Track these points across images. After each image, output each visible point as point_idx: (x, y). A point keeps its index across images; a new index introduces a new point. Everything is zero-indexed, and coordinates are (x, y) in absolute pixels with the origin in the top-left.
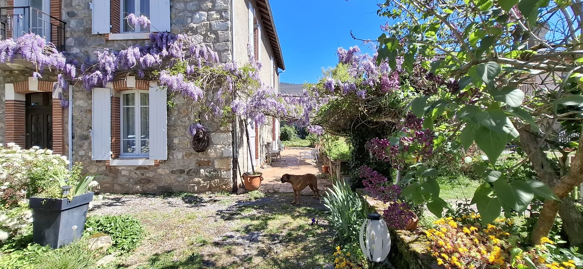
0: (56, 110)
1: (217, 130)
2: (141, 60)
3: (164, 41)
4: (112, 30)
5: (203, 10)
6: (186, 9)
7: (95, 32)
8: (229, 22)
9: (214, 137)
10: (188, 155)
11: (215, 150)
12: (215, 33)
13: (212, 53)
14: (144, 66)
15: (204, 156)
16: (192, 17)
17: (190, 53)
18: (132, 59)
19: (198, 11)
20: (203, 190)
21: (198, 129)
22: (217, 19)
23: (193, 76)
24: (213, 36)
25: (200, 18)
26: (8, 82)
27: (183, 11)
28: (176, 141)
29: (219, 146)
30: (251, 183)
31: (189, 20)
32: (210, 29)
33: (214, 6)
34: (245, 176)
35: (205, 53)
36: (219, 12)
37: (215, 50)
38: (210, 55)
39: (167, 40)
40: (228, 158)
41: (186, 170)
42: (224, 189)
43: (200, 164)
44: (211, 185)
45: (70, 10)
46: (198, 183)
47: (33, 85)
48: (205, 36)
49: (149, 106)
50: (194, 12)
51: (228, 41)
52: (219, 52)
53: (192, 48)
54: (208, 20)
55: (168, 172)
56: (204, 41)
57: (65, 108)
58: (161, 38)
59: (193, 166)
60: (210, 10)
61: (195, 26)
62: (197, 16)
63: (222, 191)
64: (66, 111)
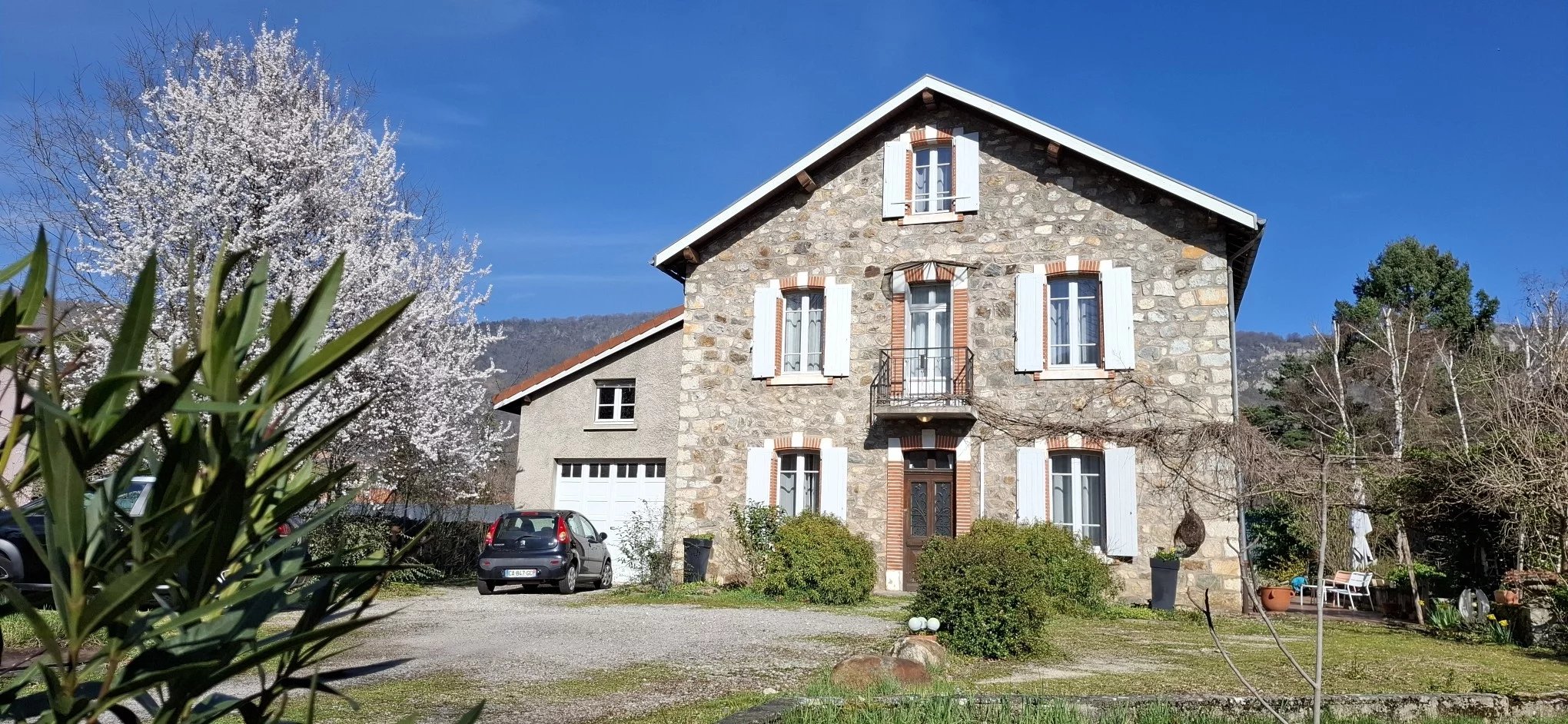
0: (961, 476)
1: (1215, 515)
4: (1047, 366)
5: (1186, 337)
6: (1158, 335)
7: (1019, 368)
8: (1230, 354)
9: (1211, 526)
11: (1212, 545)
12: (1207, 369)
16: (1168, 346)
19: (1177, 337)
22: (1209, 348)
24: (1203, 373)
25: (1181, 347)
26: (891, 435)
27: (1155, 337)
29: (1217, 541)
31: (1164, 350)
32: (1198, 363)
33: (1203, 329)
36: (1213, 338)
37: (1206, 394)
40: (1233, 559)
43: (1188, 567)
45: (979, 336)
47: (929, 441)
48: (1190, 373)
50: (1171, 339)
52: (1215, 398)
54: (1194, 350)
56: (1188, 380)
57: (974, 475)
60: (1197, 335)
61: (1173, 358)
62: (1176, 344)
64: (975, 479)
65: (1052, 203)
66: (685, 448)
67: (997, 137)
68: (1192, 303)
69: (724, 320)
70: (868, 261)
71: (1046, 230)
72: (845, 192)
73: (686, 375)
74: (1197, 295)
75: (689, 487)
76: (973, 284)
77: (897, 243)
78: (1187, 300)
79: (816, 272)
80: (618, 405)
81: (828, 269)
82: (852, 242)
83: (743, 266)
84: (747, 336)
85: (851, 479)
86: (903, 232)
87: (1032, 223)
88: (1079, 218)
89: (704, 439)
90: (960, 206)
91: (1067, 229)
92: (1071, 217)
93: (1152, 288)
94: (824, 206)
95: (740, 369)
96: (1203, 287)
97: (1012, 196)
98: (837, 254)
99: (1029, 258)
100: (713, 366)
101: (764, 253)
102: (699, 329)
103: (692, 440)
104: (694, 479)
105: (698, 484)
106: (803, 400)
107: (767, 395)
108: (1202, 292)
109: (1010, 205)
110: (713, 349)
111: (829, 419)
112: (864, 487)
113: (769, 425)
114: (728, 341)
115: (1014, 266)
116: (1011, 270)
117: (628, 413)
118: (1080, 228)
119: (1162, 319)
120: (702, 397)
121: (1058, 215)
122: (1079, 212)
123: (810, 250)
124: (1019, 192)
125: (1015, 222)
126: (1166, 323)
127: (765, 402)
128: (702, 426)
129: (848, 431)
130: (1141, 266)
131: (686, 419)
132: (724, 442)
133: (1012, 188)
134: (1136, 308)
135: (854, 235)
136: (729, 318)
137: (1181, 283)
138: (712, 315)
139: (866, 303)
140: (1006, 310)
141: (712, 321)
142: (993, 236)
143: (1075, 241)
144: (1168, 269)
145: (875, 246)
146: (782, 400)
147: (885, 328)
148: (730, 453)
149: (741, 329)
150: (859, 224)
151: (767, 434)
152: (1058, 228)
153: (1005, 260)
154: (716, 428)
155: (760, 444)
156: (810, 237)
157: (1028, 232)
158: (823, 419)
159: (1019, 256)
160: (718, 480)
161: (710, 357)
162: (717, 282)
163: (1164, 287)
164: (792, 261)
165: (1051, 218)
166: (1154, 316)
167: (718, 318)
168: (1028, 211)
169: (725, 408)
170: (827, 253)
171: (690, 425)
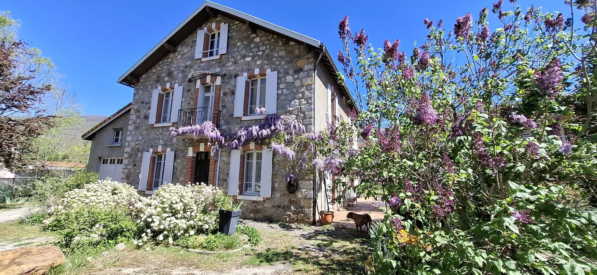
0: (212, 162)
1: (303, 179)
2: (260, 133)
3: (273, 120)
4: (244, 115)
5: (297, 99)
6: (286, 99)
7: (235, 116)
8: (312, 106)
9: (301, 184)
10: (283, 195)
11: (302, 192)
12: (304, 113)
13: (301, 126)
14: (261, 137)
15: (294, 197)
16: (290, 104)
17: (287, 126)
18: (255, 133)
19: (294, 100)
20: (292, 221)
21: (291, 178)
22: (305, 104)
23: (288, 143)
24: (302, 115)
25: (295, 104)
26: (190, 146)
27: (285, 100)
28: (276, 185)
29: (304, 190)
30: (325, 218)
31: (288, 106)
32: (301, 111)
33: (303, 96)
34: (321, 213)
35: (297, 127)
36: (307, 99)
37: (303, 125)
38: (300, 128)
39: (274, 120)
40: (310, 199)
41: (282, 206)
42: (306, 222)
43: (291, 202)
44: (297, 218)
45: (223, 104)
46: (290, 216)
47: (202, 148)
48: (297, 115)
49: (262, 161)
50: (291, 101)
51: (312, 118)
52: (306, 126)
53: (289, 124)
54: (299, 105)
55: (271, 206)
56: (296, 119)
57: (216, 161)
58: (271, 118)
59: (286, 203)
60: (301, 98)
61: (291, 109)
62: (293, 103)
63: (305, 223)
64: (216, 163)
65: (252, 48)
66: (127, 153)
68: (300, 84)
70: (189, 77)
71: (248, 59)
72: (185, 52)
73: (130, 125)
74: (301, 81)
75: (126, 168)
76: (223, 82)
77: (199, 69)
78: (298, 83)
79: (172, 82)
80: (120, 137)
81: (177, 81)
82: (185, 70)
83: (152, 82)
84: (149, 108)
85: (176, 164)
86: (202, 65)
87: (244, 57)
88: (260, 53)
89: (133, 149)
90: (220, 52)
91: (256, 58)
92: (258, 53)
93: (285, 80)
94: (178, 57)
95: (146, 122)
96: (305, 77)
97: (238, 47)
98: (180, 75)
99: (242, 71)
100: (138, 121)
101: (158, 77)
102: (136, 107)
103: (129, 150)
104: (128, 165)
105: (129, 167)
106: (164, 133)
107: (153, 131)
108: (304, 80)
109: (238, 51)
110: (139, 114)
111: (172, 140)
112: (179, 168)
113: (152, 143)
115: (237, 74)
116: (236, 76)
118: (260, 57)
119: (288, 92)
120: (134, 133)
121: (254, 53)
122: (261, 51)
123: (172, 74)
124: (241, 46)
125: (239, 57)
126: (290, 94)
127: (152, 135)
128: (133, 144)
129: (177, 145)
130: (282, 71)
131: (128, 141)
132: (138, 150)
133: (239, 44)
134: (278, 89)
135: (186, 67)
136: (145, 102)
137: (296, 76)
138: (140, 101)
139: (188, 93)
140: (233, 93)
141: (140, 104)
142: (231, 64)
143: (258, 63)
144: (291, 72)
145: (193, 71)
146: (158, 133)
148: (139, 154)
149: (148, 106)
150: (188, 63)
151: (151, 147)
152: (253, 57)
153: (233, 73)
154: (136, 145)
155: (148, 151)
156: (173, 69)
157: (242, 61)
158: (169, 140)
159: (239, 70)
160: (135, 165)
161: (138, 117)
162: (143, 90)
163: (289, 79)
164: (166, 79)
165: (251, 54)
166: (285, 91)
167: (142, 102)
168: (244, 52)
169: (140, 138)
170: (177, 75)
171: (129, 144)
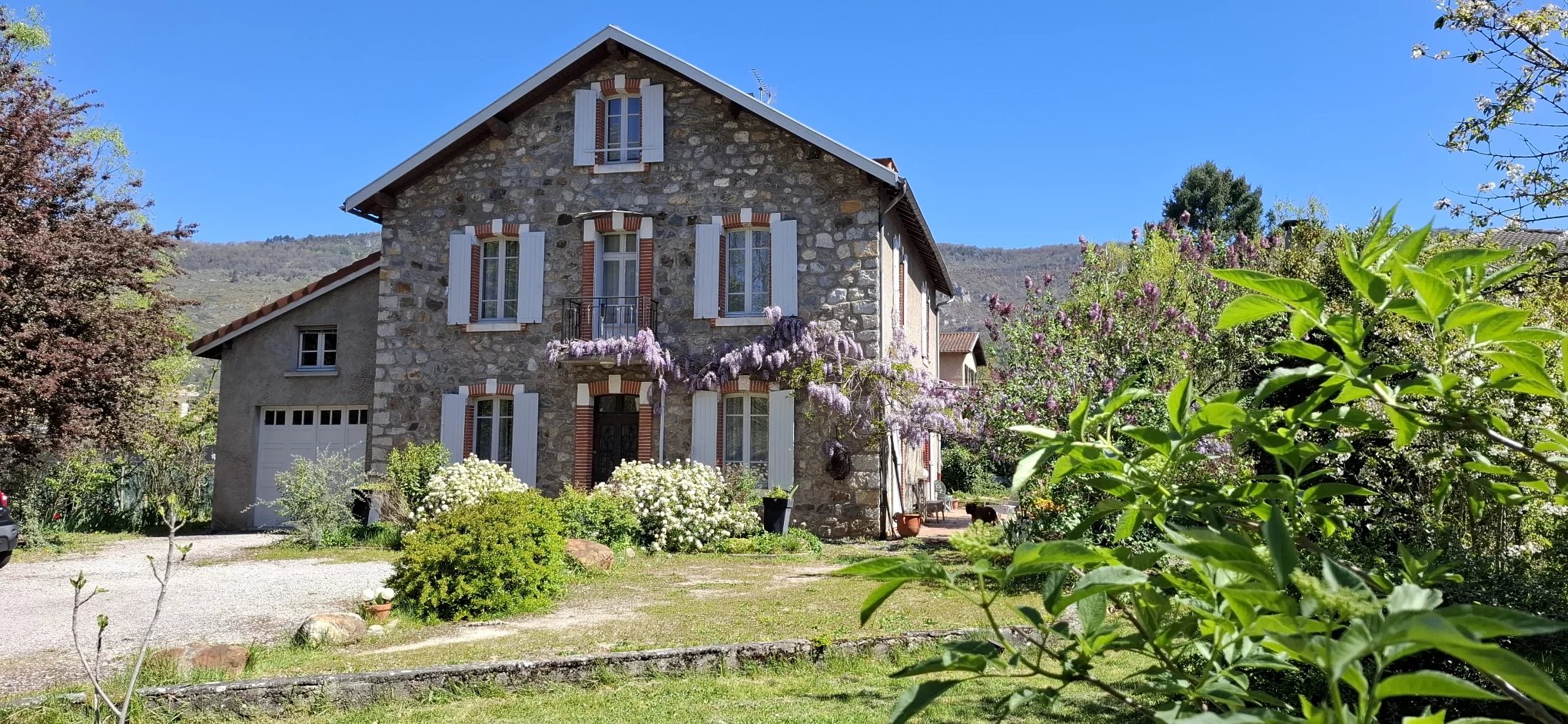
0: (643, 419)
1: (860, 451)
2: (769, 358)
3: (793, 330)
4: (721, 314)
5: (842, 287)
6: (818, 285)
7: (698, 315)
8: (877, 303)
9: (857, 460)
10: (819, 485)
11: (857, 478)
12: (858, 317)
13: (854, 344)
14: (772, 367)
15: (841, 487)
16: (826, 296)
17: (824, 344)
18: (758, 358)
19: (834, 287)
20: (838, 534)
21: (837, 449)
22: (861, 298)
23: (832, 378)
24: (855, 322)
25: (838, 297)
26: (580, 382)
27: (815, 287)
28: (802, 465)
29: (861, 474)
30: (907, 525)
31: (823, 299)
32: (851, 312)
33: (856, 280)
34: (898, 517)
35: (847, 348)
36: (864, 289)
37: (856, 341)
38: (851, 349)
39: (796, 328)
40: (875, 489)
41: (817, 506)
42: (868, 534)
43: (836, 499)
44: (850, 527)
45: (663, 285)
46: (833, 525)
47: (615, 385)
48: (844, 322)
49: (770, 416)
50: (829, 289)
51: (875, 328)
52: (864, 344)
53: (827, 339)
54: (848, 300)
56: (843, 328)
57: (655, 417)
58: (789, 327)
59: (825, 500)
60: (851, 286)
61: (830, 307)
62: (834, 293)
63: (868, 536)
64: (655, 421)
65: (729, 157)
66: (382, 395)
67: (682, 89)
68: (848, 254)
69: (420, 266)
70: (560, 209)
71: (723, 183)
72: (539, 140)
73: (382, 322)
74: (852, 249)
75: (384, 435)
76: (657, 233)
77: (588, 192)
78: (843, 252)
79: (510, 219)
80: (321, 350)
81: (523, 217)
82: (545, 189)
83: (440, 212)
84: (444, 282)
85: (542, 424)
86: (594, 181)
87: (711, 175)
88: (752, 172)
89: (401, 386)
90: (647, 157)
91: (743, 183)
92: (746, 171)
93: (815, 241)
94: (519, 153)
95: (437, 317)
96: (858, 240)
97: (693, 149)
98: (531, 201)
99: (709, 210)
100: (409, 314)
101: (460, 199)
102: (395, 275)
103: (388, 388)
104: (390, 426)
105: (394, 432)
106: (497, 347)
107: (462, 342)
108: (857, 244)
109: (692, 158)
110: (410, 296)
111: (523, 365)
112: (554, 432)
113: (465, 372)
114: (424, 289)
115: (695, 217)
116: (693, 221)
117: (330, 359)
118: (753, 182)
119: (822, 270)
120: (399, 344)
121: (735, 168)
122: (753, 167)
123: (505, 197)
124: (700, 146)
125: (696, 175)
126: (825, 274)
127: (459, 351)
128: (398, 373)
129: (541, 377)
130: (805, 219)
131: (382, 366)
132: (419, 388)
133: (694, 141)
134: (800, 260)
135: (548, 182)
136: (425, 264)
137: (839, 236)
138: (409, 260)
139: (559, 251)
140: (688, 261)
141: (408, 267)
142: (675, 188)
143: (748, 194)
144: (828, 224)
145: (568, 196)
146: (478, 347)
147: (575, 276)
148: (425, 400)
149: (438, 275)
150: (552, 172)
151: (463, 381)
152: (734, 180)
153: (685, 213)
154: (412, 375)
155: (455, 392)
156: (505, 184)
157: (707, 186)
158: (516, 365)
159: (700, 208)
160: (413, 427)
161: (407, 303)
162: (412, 230)
163: (824, 239)
164: (487, 207)
165: (728, 171)
166: (814, 267)
167: (414, 264)
168: (708, 163)
169: (421, 358)
170: (521, 201)
171: (387, 372)
